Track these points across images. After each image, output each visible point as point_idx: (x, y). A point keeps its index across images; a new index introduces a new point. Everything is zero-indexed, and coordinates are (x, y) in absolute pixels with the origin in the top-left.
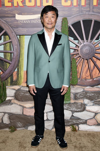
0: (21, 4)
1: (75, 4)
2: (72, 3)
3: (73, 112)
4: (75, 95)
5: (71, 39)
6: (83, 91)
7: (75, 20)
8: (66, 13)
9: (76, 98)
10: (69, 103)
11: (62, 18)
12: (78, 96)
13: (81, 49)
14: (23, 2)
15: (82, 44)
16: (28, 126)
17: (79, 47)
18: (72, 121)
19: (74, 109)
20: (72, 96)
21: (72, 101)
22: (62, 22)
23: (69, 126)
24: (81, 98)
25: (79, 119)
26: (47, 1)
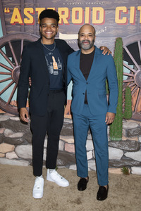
0: (66, 22)
1: (132, 21)
2: (128, 21)
3: (125, 151)
4: (128, 131)
5: (126, 63)
6: (138, 127)
7: (132, 41)
8: (120, 32)
9: (128, 135)
10: (121, 141)
11: (115, 38)
12: (131, 132)
13: (138, 76)
14: (69, 19)
15: (139, 70)
16: (70, 164)
17: (134, 73)
18: (123, 163)
19: (127, 148)
20: (124, 132)
21: (124, 139)
22: (116, 43)
23: (119, 167)
24: (136, 135)
25: (132, 160)
26: (98, 18)
